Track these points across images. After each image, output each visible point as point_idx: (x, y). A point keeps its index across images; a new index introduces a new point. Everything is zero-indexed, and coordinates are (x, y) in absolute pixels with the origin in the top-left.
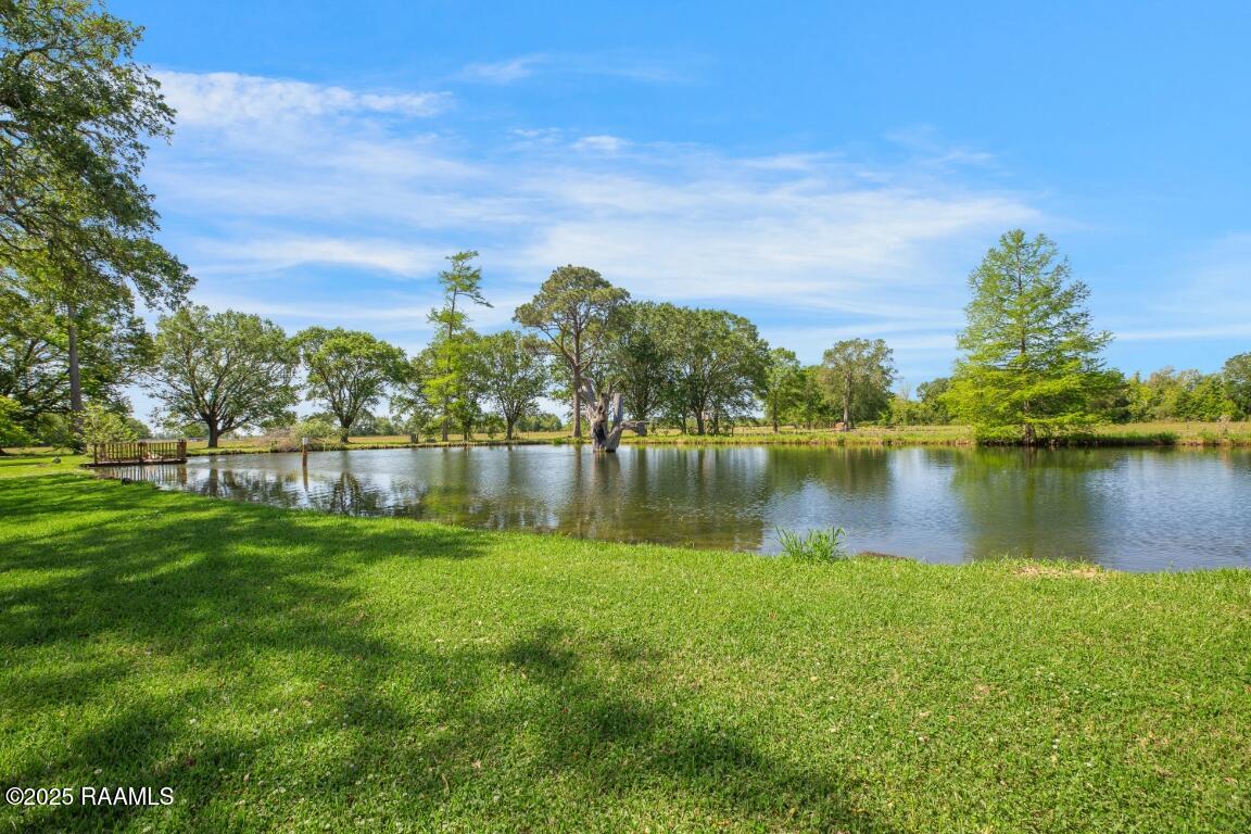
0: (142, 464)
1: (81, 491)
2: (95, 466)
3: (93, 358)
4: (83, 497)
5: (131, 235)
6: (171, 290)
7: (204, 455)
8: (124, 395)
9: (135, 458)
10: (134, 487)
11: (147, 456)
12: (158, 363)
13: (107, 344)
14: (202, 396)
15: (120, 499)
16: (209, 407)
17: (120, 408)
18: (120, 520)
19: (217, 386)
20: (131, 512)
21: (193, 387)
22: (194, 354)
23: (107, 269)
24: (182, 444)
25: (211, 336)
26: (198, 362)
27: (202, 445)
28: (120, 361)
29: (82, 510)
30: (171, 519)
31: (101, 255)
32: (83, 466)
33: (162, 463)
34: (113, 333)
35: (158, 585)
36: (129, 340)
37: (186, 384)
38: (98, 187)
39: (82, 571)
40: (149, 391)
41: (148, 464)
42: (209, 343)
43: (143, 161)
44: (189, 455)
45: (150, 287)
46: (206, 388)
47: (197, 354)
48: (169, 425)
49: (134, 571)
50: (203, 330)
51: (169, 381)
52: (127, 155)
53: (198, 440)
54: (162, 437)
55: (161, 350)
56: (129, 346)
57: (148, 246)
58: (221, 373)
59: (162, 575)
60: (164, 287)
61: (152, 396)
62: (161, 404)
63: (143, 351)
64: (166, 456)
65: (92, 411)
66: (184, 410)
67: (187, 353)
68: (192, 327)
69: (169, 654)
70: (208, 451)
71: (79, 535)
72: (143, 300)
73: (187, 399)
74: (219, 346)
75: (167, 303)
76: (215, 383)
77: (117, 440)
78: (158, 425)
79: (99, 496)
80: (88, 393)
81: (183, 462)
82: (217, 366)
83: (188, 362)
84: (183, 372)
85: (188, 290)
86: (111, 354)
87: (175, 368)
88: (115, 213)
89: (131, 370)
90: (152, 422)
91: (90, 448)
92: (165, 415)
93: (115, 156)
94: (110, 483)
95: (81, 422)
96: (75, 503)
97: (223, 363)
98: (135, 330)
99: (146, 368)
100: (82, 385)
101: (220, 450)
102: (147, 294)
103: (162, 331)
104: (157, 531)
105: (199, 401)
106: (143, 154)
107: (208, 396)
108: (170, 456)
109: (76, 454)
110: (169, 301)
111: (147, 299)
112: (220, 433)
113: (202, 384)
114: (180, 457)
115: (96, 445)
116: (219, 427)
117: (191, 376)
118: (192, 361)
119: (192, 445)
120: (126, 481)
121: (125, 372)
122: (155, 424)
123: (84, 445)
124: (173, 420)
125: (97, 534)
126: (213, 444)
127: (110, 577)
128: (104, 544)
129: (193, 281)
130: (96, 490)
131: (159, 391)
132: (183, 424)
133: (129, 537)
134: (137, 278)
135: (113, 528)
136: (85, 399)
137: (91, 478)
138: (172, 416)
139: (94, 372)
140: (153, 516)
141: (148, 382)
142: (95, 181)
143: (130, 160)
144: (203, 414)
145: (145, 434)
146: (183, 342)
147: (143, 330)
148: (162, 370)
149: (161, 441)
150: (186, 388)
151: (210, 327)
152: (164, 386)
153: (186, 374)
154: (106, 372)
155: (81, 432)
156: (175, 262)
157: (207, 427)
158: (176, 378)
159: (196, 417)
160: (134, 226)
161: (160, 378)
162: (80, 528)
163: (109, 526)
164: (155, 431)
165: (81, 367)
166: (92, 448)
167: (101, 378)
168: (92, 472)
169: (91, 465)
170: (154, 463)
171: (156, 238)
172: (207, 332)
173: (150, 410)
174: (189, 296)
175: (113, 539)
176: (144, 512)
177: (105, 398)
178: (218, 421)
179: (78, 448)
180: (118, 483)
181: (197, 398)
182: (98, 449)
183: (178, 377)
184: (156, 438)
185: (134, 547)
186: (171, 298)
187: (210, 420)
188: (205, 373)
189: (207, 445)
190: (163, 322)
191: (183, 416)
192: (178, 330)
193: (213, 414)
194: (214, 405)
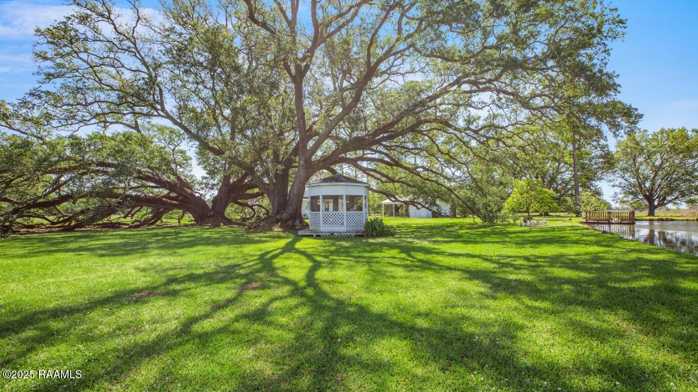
0: (609, 223)
1: (584, 235)
2: (586, 223)
3: (584, 168)
4: (585, 238)
5: (605, 101)
6: (627, 125)
7: (645, 220)
8: (598, 187)
9: (606, 220)
10: (609, 235)
11: (612, 219)
12: (617, 167)
13: (590, 160)
14: (644, 184)
15: (603, 241)
16: (648, 191)
17: (597, 193)
18: (606, 252)
19: (654, 178)
20: (610, 249)
21: (638, 180)
22: (639, 160)
23: (593, 122)
24: (633, 213)
25: (650, 147)
26: (641, 164)
27: (644, 214)
28: (597, 168)
29: (586, 244)
30: (633, 256)
31: (589, 115)
32: (581, 223)
33: (621, 223)
34: (593, 154)
35: (633, 293)
36: (602, 157)
37: (633, 178)
38: (589, 81)
39: (592, 276)
40: (612, 184)
41: (613, 223)
42: (648, 151)
43: (608, 58)
44: (636, 220)
45: (615, 126)
46: (646, 179)
47: (640, 159)
48: (623, 202)
49: (618, 282)
50: (644, 144)
51: (623, 177)
52: (601, 58)
53: (640, 211)
54: (618, 209)
55: (618, 160)
56: (601, 160)
57: (614, 104)
58: (657, 170)
59: (634, 287)
60: (624, 124)
61: (614, 186)
62: (618, 190)
63: (609, 162)
64: (622, 220)
65: (584, 195)
66: (632, 193)
67: (634, 160)
68: (637, 144)
69: (646, 335)
70: (648, 218)
71: (587, 257)
72: (612, 134)
73: (634, 186)
74: (655, 153)
75: (625, 133)
76: (652, 176)
77: (596, 210)
78: (617, 202)
79: (592, 238)
80: (582, 186)
81: (633, 223)
82: (654, 165)
83: (635, 165)
84: (632, 171)
85: (637, 122)
86: (592, 165)
87: (626, 169)
88: (596, 91)
89: (602, 173)
90: (614, 200)
91: (583, 214)
92: (621, 196)
93: (595, 61)
94: (597, 232)
95: (580, 200)
96: (583, 240)
97: (657, 163)
98: (604, 151)
99: (610, 171)
100: (579, 182)
101: (657, 218)
102: (613, 130)
103: (619, 149)
104: (627, 262)
105: (642, 188)
106: (609, 55)
107: (648, 184)
108: (625, 220)
109: (577, 216)
110: (626, 131)
111: (614, 132)
112: (656, 207)
113: (644, 177)
114: (631, 221)
115: (587, 213)
116: (656, 203)
117: (636, 174)
118: (637, 164)
119: (638, 214)
120: (604, 232)
121: (599, 174)
122: (615, 202)
123: (581, 212)
124: (625, 199)
125: (595, 258)
126: (651, 213)
127: (606, 282)
128: (600, 264)
129: (641, 116)
130: (591, 235)
131: (617, 183)
132: (632, 202)
133: (611, 262)
134: (609, 123)
135: (602, 256)
136: (580, 189)
137: (587, 229)
138: (624, 197)
139: (585, 175)
140: (623, 253)
141: (611, 178)
142: (587, 78)
143: (602, 60)
144: (645, 196)
145: (609, 208)
146: (631, 154)
147: (608, 150)
148: (619, 171)
149: (617, 211)
150: (633, 180)
151: (649, 142)
152: (620, 180)
153: (633, 172)
154: (590, 174)
155: (579, 205)
156: (629, 109)
157: (647, 203)
158: (627, 175)
159: (640, 197)
160: (607, 95)
161: (617, 175)
162: (587, 254)
163: (600, 255)
164: (614, 205)
165: (579, 174)
166: (585, 213)
167: (587, 178)
168: (586, 226)
169: (584, 223)
170: (616, 223)
171: (619, 98)
172: (647, 145)
173: (612, 194)
174: (638, 126)
175: (604, 262)
176: (617, 250)
177: (590, 188)
178: (654, 200)
179: (578, 214)
180: (601, 232)
181: (640, 185)
182: (588, 214)
183: (629, 174)
184: (614, 209)
185: (616, 268)
186: (627, 129)
187: (649, 198)
188: (646, 170)
189: (647, 214)
190: (619, 144)
191: (631, 197)
192: (628, 147)
193: (651, 195)
194: (651, 190)
